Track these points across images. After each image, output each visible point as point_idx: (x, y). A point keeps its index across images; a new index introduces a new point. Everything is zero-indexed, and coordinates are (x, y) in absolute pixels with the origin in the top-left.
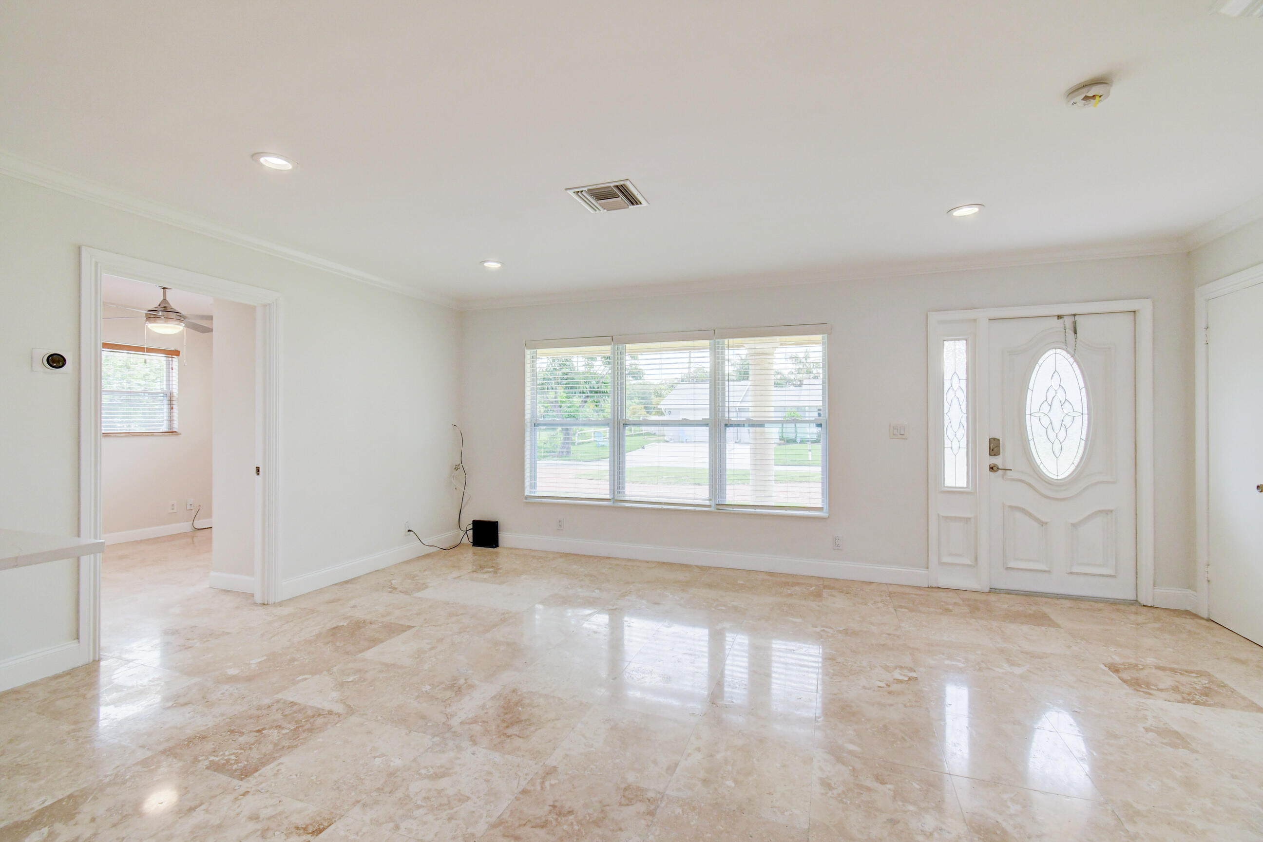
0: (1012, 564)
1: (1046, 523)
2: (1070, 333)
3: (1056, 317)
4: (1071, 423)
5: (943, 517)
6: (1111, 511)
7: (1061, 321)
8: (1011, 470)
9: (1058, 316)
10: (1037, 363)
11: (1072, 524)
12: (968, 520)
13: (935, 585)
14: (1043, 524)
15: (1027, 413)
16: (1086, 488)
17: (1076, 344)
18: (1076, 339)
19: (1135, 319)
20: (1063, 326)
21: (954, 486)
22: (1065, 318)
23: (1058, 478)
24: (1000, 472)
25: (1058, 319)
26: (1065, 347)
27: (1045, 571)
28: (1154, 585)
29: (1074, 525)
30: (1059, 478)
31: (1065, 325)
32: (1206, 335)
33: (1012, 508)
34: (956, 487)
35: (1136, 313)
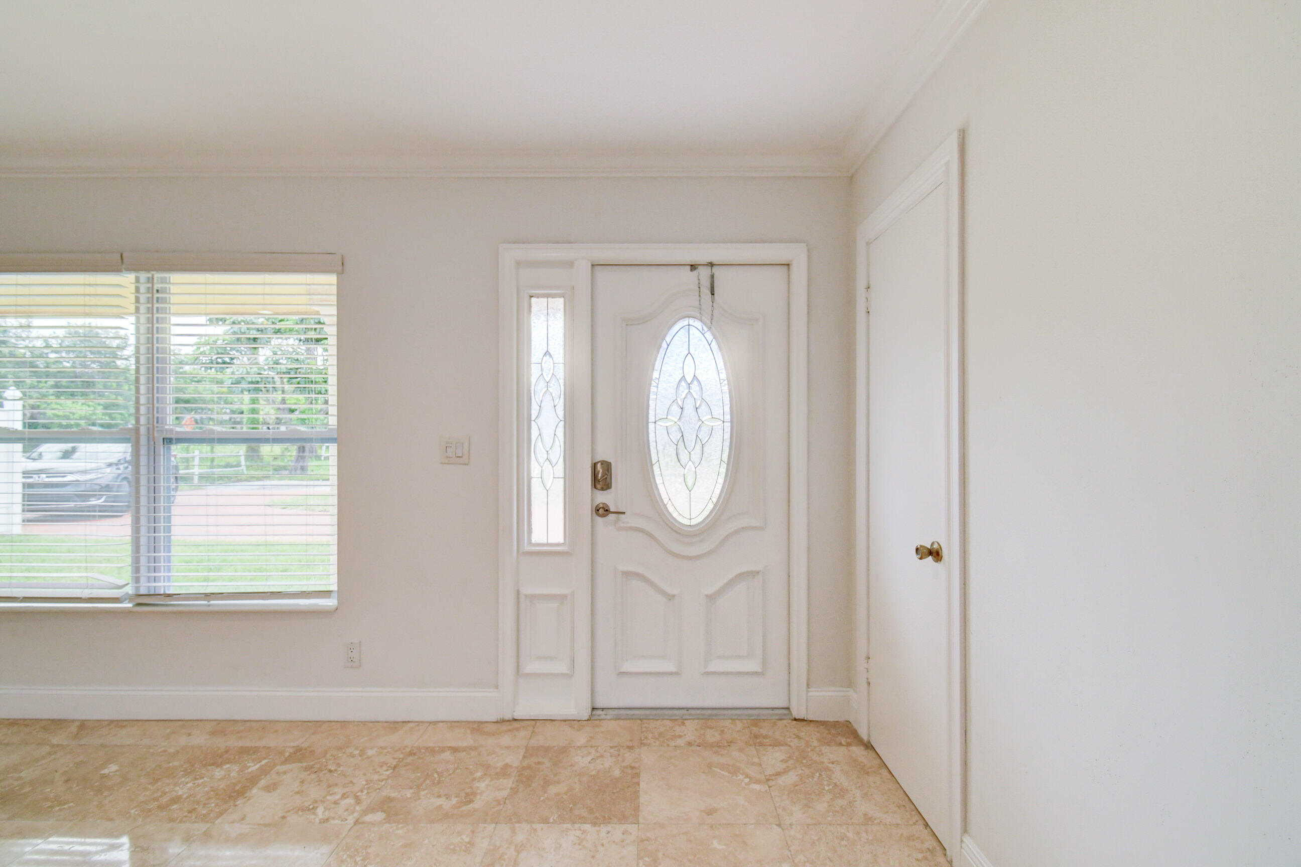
0: (628, 667)
1: (674, 596)
2: (706, 291)
3: (689, 267)
4: (708, 437)
5: (526, 596)
6: (758, 572)
7: (695, 273)
8: (624, 513)
9: (692, 266)
10: (664, 339)
11: (707, 596)
12: (563, 598)
13: (508, 716)
14: (670, 597)
15: (650, 421)
16: (727, 538)
17: (712, 311)
18: (713, 302)
19: (789, 275)
20: (697, 282)
21: (545, 542)
22: (700, 269)
23: (692, 524)
24: (611, 517)
25: (691, 270)
26: (698, 315)
27: (671, 674)
28: (808, 686)
29: (712, 598)
30: (694, 522)
31: (699, 279)
32: (867, 298)
33: (627, 574)
34: (548, 545)
35: (791, 266)
